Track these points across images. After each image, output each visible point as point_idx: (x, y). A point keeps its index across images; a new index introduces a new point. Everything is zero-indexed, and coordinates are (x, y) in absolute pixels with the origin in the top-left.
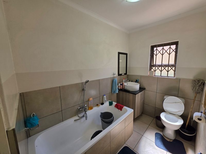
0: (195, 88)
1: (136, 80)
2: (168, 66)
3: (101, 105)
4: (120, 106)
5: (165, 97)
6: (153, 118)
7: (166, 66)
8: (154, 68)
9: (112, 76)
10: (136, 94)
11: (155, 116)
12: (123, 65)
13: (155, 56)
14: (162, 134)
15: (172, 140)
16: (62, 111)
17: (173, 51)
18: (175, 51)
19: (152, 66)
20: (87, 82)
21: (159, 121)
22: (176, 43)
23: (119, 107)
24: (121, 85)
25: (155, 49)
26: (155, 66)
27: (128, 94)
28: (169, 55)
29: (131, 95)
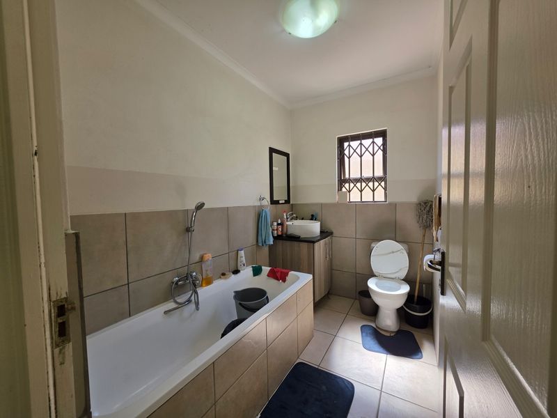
0: (421, 218)
1: (312, 216)
2: (373, 179)
3: (233, 276)
4: (281, 272)
5: (373, 245)
6: (353, 301)
7: (368, 180)
8: (347, 185)
9: (258, 204)
10: (314, 242)
11: (358, 291)
12: (280, 182)
13: (346, 160)
14: (374, 326)
15: (392, 332)
16: (128, 284)
17: (380, 148)
18: (382, 148)
19: (342, 182)
20: (200, 207)
21: (366, 300)
22: (383, 134)
23: (279, 275)
24: (278, 224)
25: (346, 144)
26: (349, 181)
27: (296, 244)
28: (372, 157)
29: (304, 245)
